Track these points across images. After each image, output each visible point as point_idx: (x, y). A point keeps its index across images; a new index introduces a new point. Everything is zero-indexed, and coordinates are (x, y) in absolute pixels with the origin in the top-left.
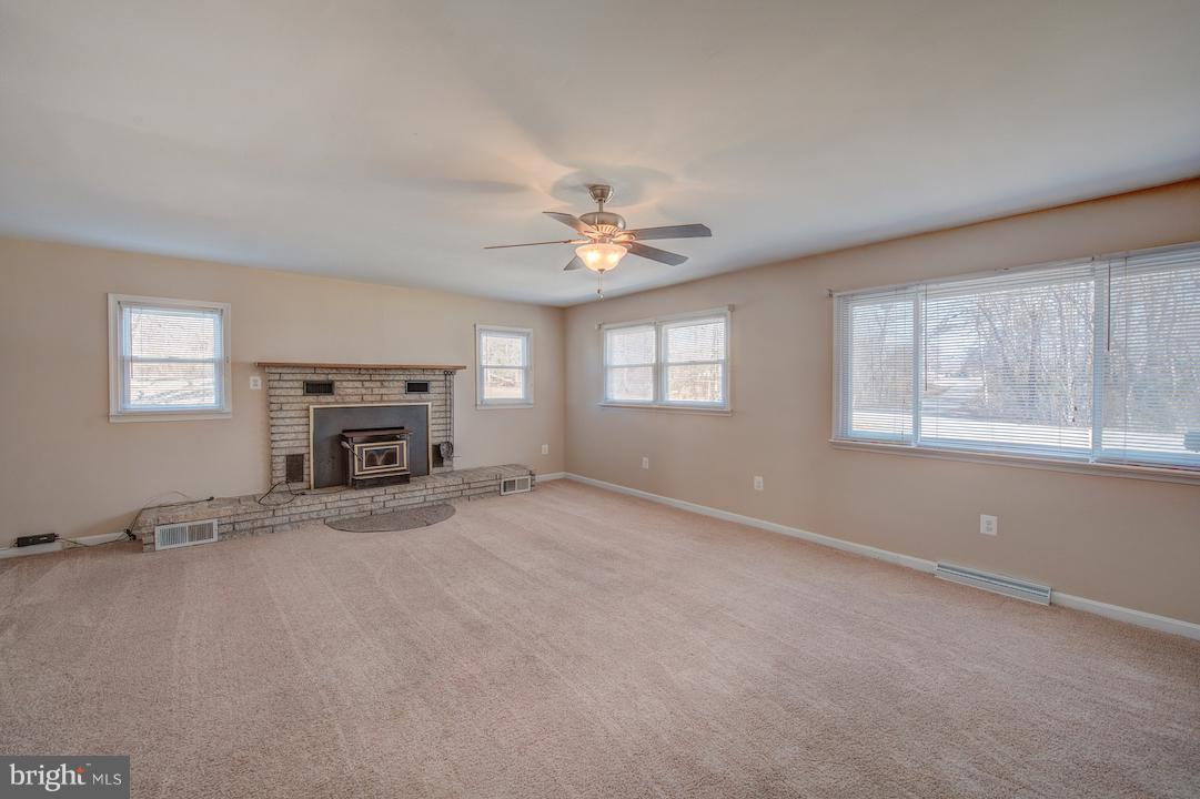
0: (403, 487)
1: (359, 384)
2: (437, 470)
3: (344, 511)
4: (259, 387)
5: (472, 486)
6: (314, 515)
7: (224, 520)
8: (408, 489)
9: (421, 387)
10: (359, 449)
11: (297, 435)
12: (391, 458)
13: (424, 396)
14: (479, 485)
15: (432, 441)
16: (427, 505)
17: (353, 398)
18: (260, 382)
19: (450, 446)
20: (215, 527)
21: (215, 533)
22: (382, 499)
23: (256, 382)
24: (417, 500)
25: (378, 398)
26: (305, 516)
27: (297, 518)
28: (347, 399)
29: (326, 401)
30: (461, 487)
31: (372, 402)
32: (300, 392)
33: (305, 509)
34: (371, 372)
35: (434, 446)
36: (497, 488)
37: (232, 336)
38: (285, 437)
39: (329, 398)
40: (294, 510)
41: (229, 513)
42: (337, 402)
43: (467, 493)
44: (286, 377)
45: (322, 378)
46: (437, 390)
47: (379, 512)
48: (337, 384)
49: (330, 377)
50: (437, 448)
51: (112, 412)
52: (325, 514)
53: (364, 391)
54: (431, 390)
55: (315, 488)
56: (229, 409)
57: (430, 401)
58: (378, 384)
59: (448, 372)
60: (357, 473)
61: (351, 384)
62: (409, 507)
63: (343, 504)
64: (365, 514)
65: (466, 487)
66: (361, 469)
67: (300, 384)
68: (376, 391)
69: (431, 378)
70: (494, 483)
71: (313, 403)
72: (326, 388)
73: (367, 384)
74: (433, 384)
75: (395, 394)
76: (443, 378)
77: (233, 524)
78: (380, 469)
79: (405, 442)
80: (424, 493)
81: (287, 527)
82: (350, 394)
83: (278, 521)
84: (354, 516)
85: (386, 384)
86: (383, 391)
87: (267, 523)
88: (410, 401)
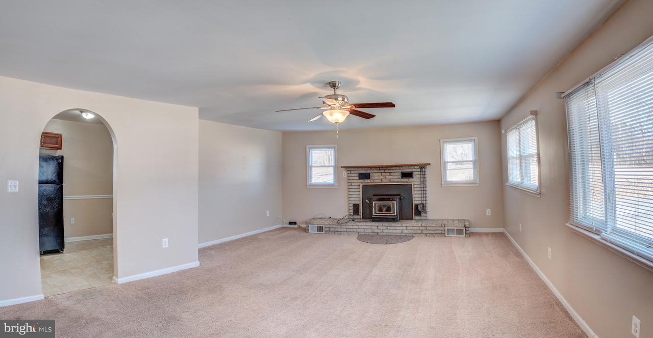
0: (391, 224)
1: (380, 174)
2: (417, 218)
3: (366, 230)
4: (346, 176)
5: (428, 228)
6: (355, 230)
7: (327, 226)
8: (393, 225)
9: (409, 175)
10: (375, 204)
11: (357, 198)
12: (389, 209)
13: (411, 179)
14: (432, 228)
15: (415, 202)
16: (403, 234)
17: (378, 180)
18: (346, 174)
19: (424, 206)
20: (324, 228)
21: (324, 230)
22: (382, 228)
23: (344, 173)
24: (398, 231)
25: (388, 181)
26: (351, 230)
27: (349, 230)
28: (376, 181)
29: (367, 182)
30: (421, 228)
31: (386, 182)
32: (358, 178)
33: (351, 227)
34: (384, 168)
35: (415, 205)
36: (443, 232)
37: (337, 159)
38: (353, 196)
39: (368, 181)
40: (348, 227)
41: (327, 224)
42: (371, 182)
43: (425, 232)
44: (353, 172)
45: (365, 172)
46: (418, 176)
47: (381, 234)
48: (371, 174)
49: (368, 172)
50: (417, 206)
51: (307, 185)
52: (359, 230)
53: (382, 177)
54: (414, 176)
55: (363, 219)
56: (337, 185)
57: (415, 182)
58: (389, 174)
59: (422, 167)
60: (374, 214)
61: (376, 174)
62: (395, 234)
63: (365, 227)
64: (374, 234)
65: (424, 228)
66: (375, 213)
67: (358, 175)
68: (388, 177)
69: (414, 170)
70: (441, 229)
71: (361, 183)
72: (366, 176)
73: (383, 174)
74: (415, 173)
75: (396, 179)
76: (419, 170)
77: (329, 228)
78: (384, 214)
79: (395, 202)
80: (402, 228)
81: (345, 233)
82: (377, 179)
83: (342, 230)
84: (370, 234)
85: (392, 174)
86: (391, 177)
87: (339, 230)
88: (404, 182)
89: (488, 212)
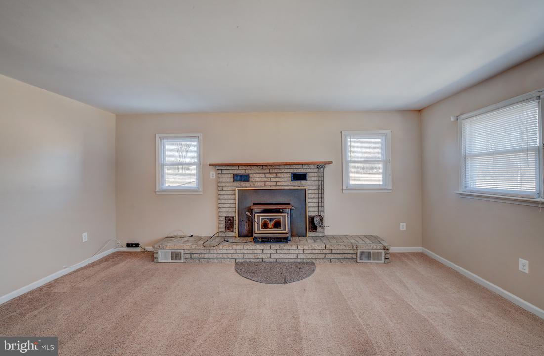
0: (282, 245)
1: (263, 175)
2: (312, 234)
3: (246, 256)
4: (215, 177)
5: (333, 251)
6: (230, 256)
7: (187, 251)
8: (285, 247)
9: (302, 177)
10: (259, 218)
11: (231, 208)
12: (277, 225)
13: (304, 183)
14: (338, 251)
15: (309, 214)
16: (299, 260)
17: (259, 184)
18: (215, 175)
19: (322, 219)
20: (183, 255)
21: (183, 258)
22: (269, 252)
23: (213, 174)
24: (291, 256)
25: (274, 184)
26: (225, 256)
27: (221, 256)
28: (256, 184)
29: (245, 186)
30: (324, 251)
31: (271, 187)
32: (232, 180)
33: (225, 251)
34: (269, 167)
35: (310, 218)
36: (354, 256)
37: (202, 153)
38: (224, 206)
39: (247, 184)
40: (219, 251)
41: (188, 248)
42: (250, 186)
43: (329, 256)
44: (224, 172)
45: (243, 172)
46: (313, 179)
47: (267, 260)
48: (251, 175)
49: (247, 171)
50: (312, 219)
51: (157, 190)
52: (235, 256)
53: (265, 179)
54: (309, 179)
55: (239, 237)
56: (200, 190)
57: (309, 185)
58: (274, 175)
59: (320, 166)
60: (257, 232)
61: (258, 175)
62: (287, 260)
63: (245, 251)
64: (258, 260)
65: (328, 251)
66: (259, 230)
67: (231, 176)
68: (273, 179)
69: (310, 170)
70: (352, 251)
71: (237, 187)
72: (245, 178)
73: (268, 175)
74: (309, 175)
75: (284, 181)
76: (316, 170)
77: (191, 253)
78: (271, 232)
79: (286, 214)
80: (297, 252)
81: (216, 260)
82: (258, 181)
83: (211, 256)
84: (252, 260)
85: (279, 175)
86: (277, 179)
87: (206, 256)
88: (295, 186)
89: (403, 226)
